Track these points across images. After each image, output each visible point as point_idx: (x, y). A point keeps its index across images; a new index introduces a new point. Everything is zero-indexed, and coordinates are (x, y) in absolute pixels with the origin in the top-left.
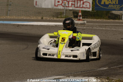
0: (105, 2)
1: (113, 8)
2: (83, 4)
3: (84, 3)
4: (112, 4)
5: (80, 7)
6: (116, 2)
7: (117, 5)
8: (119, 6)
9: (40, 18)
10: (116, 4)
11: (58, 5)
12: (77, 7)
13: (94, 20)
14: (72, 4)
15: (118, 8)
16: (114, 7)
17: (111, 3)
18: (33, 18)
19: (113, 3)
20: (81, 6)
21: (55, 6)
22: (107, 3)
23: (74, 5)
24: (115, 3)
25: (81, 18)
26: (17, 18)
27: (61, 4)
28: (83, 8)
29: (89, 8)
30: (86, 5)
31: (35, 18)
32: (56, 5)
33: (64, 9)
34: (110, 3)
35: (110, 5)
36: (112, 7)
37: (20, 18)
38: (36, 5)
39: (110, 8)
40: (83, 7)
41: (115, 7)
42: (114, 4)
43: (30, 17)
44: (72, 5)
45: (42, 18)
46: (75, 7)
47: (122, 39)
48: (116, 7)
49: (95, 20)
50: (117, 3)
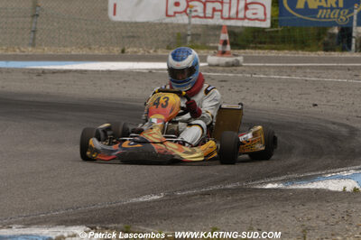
0: (306, 3)
1: (329, 18)
2: (246, 8)
3: (250, 6)
4: (327, 9)
5: (237, 18)
6: (337, 3)
7: (341, 9)
8: (347, 11)
9: (117, 51)
10: (338, 8)
11: (175, 13)
12: (229, 18)
13: (269, 55)
14: (214, 10)
15: (344, 19)
16: (332, 16)
17: (325, 5)
18: (96, 52)
19: (329, 6)
20: (241, 15)
21: (167, 15)
22: (313, 5)
23: (221, 11)
24: (334, 6)
25: (228, 48)
26: (51, 53)
27: (185, 11)
28: (246, 21)
29: (264, 20)
30: (254, 11)
31: (103, 51)
32: (170, 13)
33: (190, 23)
34: (320, 4)
35: (320, 11)
36: (327, 16)
37: (61, 51)
38: (115, 14)
39: (320, 18)
40: (245, 18)
41: (336, 16)
42: (332, 9)
43: (90, 48)
44: (216, 13)
45: (123, 51)
46: (222, 18)
47: (316, 105)
48: (339, 14)
49: (274, 53)
50: (341, 5)
